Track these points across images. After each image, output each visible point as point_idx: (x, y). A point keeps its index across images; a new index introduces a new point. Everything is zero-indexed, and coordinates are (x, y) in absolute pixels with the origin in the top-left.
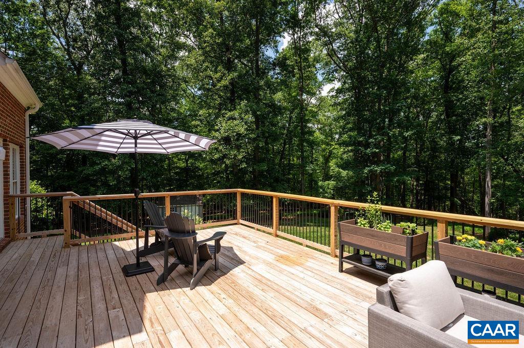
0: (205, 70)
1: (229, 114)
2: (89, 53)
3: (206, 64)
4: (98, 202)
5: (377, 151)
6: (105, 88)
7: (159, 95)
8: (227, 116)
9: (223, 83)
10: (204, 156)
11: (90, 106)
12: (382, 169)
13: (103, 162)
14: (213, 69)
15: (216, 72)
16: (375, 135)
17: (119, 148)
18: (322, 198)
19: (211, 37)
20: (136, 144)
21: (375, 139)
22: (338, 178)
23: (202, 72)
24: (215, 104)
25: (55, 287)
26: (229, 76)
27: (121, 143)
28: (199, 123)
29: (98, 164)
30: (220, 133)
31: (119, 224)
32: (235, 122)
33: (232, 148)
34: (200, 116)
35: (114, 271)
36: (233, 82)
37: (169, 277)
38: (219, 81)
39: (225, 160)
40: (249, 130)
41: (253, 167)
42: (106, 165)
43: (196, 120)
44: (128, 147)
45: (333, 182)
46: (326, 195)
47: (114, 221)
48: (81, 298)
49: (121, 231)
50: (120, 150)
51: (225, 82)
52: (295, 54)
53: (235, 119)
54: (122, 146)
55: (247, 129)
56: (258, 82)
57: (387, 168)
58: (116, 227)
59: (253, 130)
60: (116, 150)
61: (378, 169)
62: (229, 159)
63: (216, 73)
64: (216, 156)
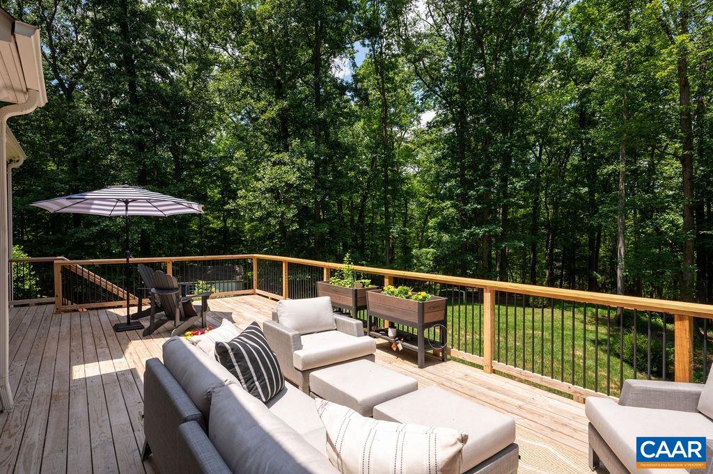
0: (244, 96)
1: (276, 157)
2: (83, 67)
3: (244, 89)
4: (89, 267)
5: (479, 206)
6: (105, 121)
7: (181, 130)
8: (272, 160)
9: (268, 115)
10: (242, 214)
11: (85, 145)
12: (486, 232)
13: (103, 222)
14: (255, 96)
15: (259, 99)
16: (477, 186)
17: (112, 211)
18: (417, 271)
19: (252, 52)
20: (127, 207)
21: (477, 191)
22: (439, 244)
23: (240, 100)
24: (256, 143)
25: (50, 337)
26: (276, 104)
27: (115, 206)
28: (235, 169)
29: (96, 225)
30: (264, 182)
31: (115, 291)
32: (284, 168)
33: (280, 203)
34: (237, 159)
35: (105, 328)
36: (283, 113)
37: (155, 332)
38: (263, 112)
39: (270, 219)
40: (304, 179)
41: (309, 229)
42: (107, 225)
43: (232, 165)
44: (120, 211)
45: (432, 250)
46: (422, 268)
47: (109, 287)
48: (74, 344)
49: (117, 298)
50: (113, 213)
51: (272, 113)
52: (376, 71)
53: (285, 164)
54: (116, 208)
55: (300, 177)
56: (316, 114)
57: (490, 231)
58: (111, 294)
59: (308, 179)
60: (109, 213)
61: (480, 232)
62: (275, 217)
63: (259, 101)
64: (258, 214)
